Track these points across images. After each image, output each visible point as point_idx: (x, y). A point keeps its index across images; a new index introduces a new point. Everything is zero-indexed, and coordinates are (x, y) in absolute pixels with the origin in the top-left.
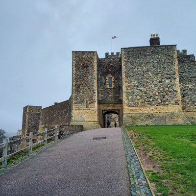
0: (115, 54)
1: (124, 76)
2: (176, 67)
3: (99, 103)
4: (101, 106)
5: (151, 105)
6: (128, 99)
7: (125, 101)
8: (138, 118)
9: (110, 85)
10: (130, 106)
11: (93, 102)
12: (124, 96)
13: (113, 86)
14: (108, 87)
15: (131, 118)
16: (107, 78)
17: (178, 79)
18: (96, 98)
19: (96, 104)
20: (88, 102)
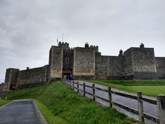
0: (64, 43)
1: (74, 59)
2: (94, 58)
3: (63, 70)
4: (64, 71)
5: (85, 72)
6: (76, 69)
7: (74, 70)
8: (79, 77)
9: (67, 62)
10: (76, 72)
11: (60, 70)
12: (74, 67)
13: (69, 63)
14: (66, 63)
15: (77, 77)
16: (66, 59)
17: (94, 63)
18: (62, 68)
19: (62, 70)
20: (58, 69)
